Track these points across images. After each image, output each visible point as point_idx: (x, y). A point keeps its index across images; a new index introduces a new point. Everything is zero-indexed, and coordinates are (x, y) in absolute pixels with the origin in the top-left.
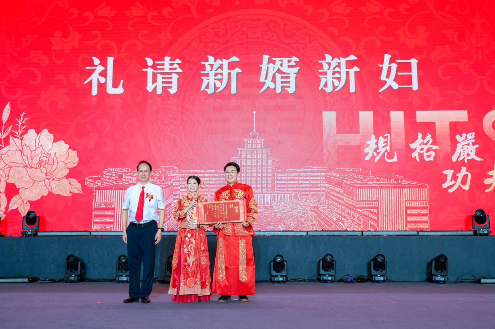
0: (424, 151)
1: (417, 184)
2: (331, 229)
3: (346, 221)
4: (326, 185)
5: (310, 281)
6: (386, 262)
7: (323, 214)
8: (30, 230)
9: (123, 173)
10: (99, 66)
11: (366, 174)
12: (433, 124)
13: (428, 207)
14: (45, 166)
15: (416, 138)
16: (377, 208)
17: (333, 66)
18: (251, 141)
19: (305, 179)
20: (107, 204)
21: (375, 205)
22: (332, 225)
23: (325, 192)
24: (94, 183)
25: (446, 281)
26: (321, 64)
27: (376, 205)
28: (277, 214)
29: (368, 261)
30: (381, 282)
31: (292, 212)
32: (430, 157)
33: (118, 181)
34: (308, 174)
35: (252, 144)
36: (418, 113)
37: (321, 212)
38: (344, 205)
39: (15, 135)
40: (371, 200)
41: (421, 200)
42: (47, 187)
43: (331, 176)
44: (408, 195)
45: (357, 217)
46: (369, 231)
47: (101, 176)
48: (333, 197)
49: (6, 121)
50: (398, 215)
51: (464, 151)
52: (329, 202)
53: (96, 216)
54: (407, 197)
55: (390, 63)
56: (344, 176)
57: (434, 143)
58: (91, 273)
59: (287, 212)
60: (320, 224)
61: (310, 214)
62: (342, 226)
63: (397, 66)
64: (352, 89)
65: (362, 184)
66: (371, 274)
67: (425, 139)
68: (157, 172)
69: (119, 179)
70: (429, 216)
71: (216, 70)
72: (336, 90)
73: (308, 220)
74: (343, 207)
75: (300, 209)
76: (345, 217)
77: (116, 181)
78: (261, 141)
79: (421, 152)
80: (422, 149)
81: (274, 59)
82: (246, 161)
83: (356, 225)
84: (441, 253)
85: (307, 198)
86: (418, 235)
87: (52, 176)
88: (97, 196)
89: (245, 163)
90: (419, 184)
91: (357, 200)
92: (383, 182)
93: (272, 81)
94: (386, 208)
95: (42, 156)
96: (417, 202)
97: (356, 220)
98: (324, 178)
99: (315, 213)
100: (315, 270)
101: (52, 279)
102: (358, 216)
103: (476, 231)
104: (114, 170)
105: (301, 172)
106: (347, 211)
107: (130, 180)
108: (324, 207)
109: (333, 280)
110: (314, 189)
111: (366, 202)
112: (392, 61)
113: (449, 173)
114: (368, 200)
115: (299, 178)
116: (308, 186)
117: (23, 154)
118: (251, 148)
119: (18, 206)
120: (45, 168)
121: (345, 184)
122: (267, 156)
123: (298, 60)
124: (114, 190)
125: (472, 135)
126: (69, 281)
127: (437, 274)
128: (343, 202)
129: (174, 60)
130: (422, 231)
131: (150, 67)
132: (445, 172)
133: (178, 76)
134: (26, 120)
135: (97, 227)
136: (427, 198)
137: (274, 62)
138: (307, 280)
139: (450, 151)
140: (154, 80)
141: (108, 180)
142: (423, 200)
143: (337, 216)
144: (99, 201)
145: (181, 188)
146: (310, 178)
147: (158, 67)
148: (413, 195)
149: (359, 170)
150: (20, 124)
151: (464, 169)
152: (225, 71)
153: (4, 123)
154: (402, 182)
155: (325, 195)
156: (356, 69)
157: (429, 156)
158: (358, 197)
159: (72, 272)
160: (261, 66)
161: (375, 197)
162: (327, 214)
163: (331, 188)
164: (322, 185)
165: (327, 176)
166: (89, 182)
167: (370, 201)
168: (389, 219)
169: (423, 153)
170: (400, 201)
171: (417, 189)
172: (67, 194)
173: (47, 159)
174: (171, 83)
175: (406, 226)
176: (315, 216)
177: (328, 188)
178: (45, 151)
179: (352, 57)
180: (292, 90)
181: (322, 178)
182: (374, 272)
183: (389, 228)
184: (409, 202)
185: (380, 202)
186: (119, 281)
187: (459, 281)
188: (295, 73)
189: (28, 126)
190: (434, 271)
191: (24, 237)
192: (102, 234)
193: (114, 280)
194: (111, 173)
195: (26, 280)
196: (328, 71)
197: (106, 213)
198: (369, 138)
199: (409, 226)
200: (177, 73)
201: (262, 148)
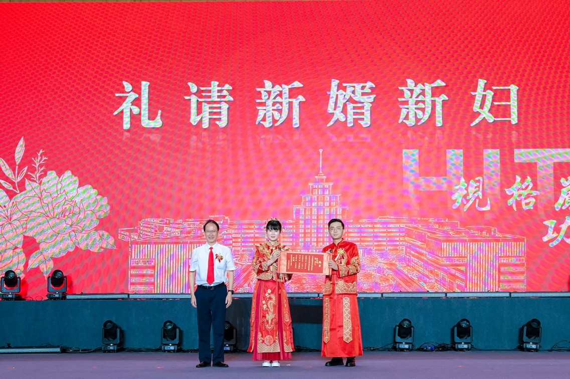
0: (523, 198)
1: (513, 237)
2: (411, 290)
3: (429, 281)
4: (406, 239)
5: (384, 350)
6: (471, 328)
7: (402, 273)
8: (57, 293)
9: (163, 224)
10: (132, 92)
11: (453, 226)
12: (534, 165)
13: (525, 264)
14: (69, 216)
15: (513, 183)
16: (465, 265)
17: (415, 94)
18: (316, 186)
19: (381, 230)
20: (145, 261)
21: (463, 262)
22: (413, 285)
23: (404, 247)
24: (130, 236)
25: (538, 349)
26: (402, 91)
29: (451, 327)
30: (465, 350)
32: (529, 205)
33: (158, 234)
34: (385, 225)
35: (318, 189)
36: (516, 152)
37: (400, 271)
38: (426, 262)
39: (32, 179)
40: (458, 256)
41: (517, 257)
42: (73, 242)
43: (412, 228)
44: (502, 250)
45: (441, 276)
46: (454, 292)
47: (137, 227)
48: (413, 253)
49: (19, 161)
50: (489, 273)
54: (501, 253)
55: (484, 91)
56: (428, 227)
57: (535, 188)
58: (131, 342)
60: (398, 285)
61: (386, 273)
62: (424, 287)
63: (493, 93)
64: (439, 122)
65: (447, 237)
66: (454, 342)
67: (524, 184)
69: (160, 231)
70: (525, 274)
71: (275, 99)
73: (383, 280)
74: (425, 265)
75: (375, 266)
76: (427, 277)
77: (155, 234)
78: (329, 186)
79: (518, 199)
80: (520, 196)
81: (344, 85)
82: (311, 210)
83: (440, 285)
84: (535, 318)
85: (383, 254)
86: (510, 297)
87: (78, 227)
88: (133, 252)
89: (309, 212)
90: (516, 237)
91: (442, 256)
92: (473, 235)
93: (342, 112)
94: (477, 265)
95: (65, 204)
96: (513, 259)
97: (440, 279)
98: (404, 230)
99: (392, 271)
100: (391, 338)
101: (85, 350)
102: (443, 275)
104: (153, 220)
105: (376, 223)
106: (430, 269)
107: (173, 233)
108: (403, 264)
109: (411, 349)
110: (392, 244)
111: (453, 259)
112: (487, 87)
115: (374, 230)
116: (385, 239)
117: (42, 202)
118: (316, 194)
119: (39, 264)
120: (69, 219)
121: (428, 237)
122: (336, 203)
123: (373, 86)
124: (153, 244)
126: (108, 351)
127: (528, 341)
128: (425, 258)
129: (223, 86)
130: (516, 292)
131: (195, 94)
133: (228, 106)
134: (45, 160)
135: (134, 289)
136: (525, 254)
137: (345, 89)
138: (381, 349)
139: (553, 197)
140: (199, 111)
141: (146, 233)
142: (520, 256)
143: (418, 274)
144: (136, 258)
145: (233, 242)
146: (387, 230)
147: (204, 94)
148: (508, 250)
149: (445, 220)
150: (38, 165)
151: (568, 219)
152: (285, 100)
153: (17, 164)
154: (495, 235)
155: (404, 250)
156: (444, 97)
157: (527, 204)
158: (444, 253)
159: (110, 340)
160: (329, 93)
161: (464, 252)
162: (406, 273)
163: (412, 242)
164: (401, 238)
165: (407, 228)
166: (123, 235)
167: (456, 257)
168: (479, 278)
169: (521, 200)
170: (492, 257)
171: (513, 243)
172: (98, 250)
173: (72, 208)
174: (220, 114)
175: (499, 287)
176: (392, 275)
177: (408, 243)
178: (69, 197)
179: (439, 83)
180: (366, 121)
181: (401, 230)
182: (457, 339)
183: (479, 289)
184: (502, 258)
185: (468, 258)
186: (165, 351)
187: (556, 349)
188: (370, 103)
189: (48, 166)
190: (525, 338)
191: (50, 301)
192: (142, 296)
193: (159, 350)
194: (149, 224)
195: (58, 350)
196: (410, 100)
197: (145, 272)
198: (457, 182)
199: (502, 287)
200: (227, 102)
201: (329, 194)
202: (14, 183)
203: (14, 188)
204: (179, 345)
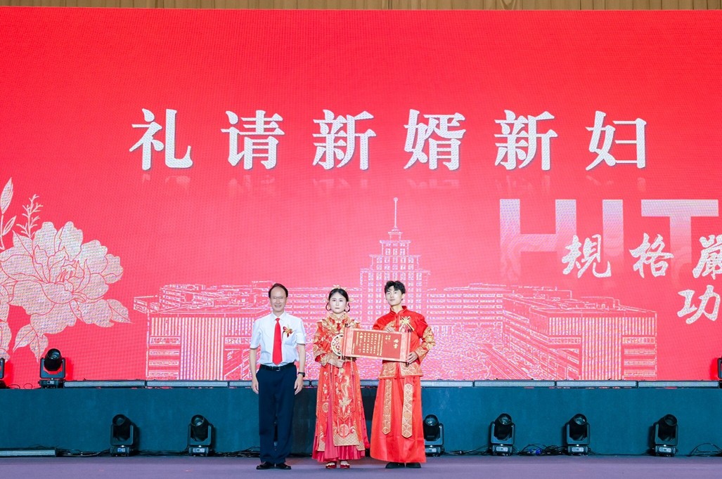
0: (652, 261)
1: (640, 311)
2: (510, 377)
3: (533, 367)
4: (504, 312)
5: (477, 453)
6: (588, 426)
7: (499, 356)
8: (52, 379)
9: (192, 291)
10: (153, 123)
11: (564, 296)
12: (667, 219)
13: (656, 345)
14: (70, 280)
15: (640, 242)
16: (579, 347)
17: (516, 129)
18: (390, 244)
19: (472, 302)
20: (168, 339)
21: (576, 342)
22: (512, 371)
23: (502, 323)
24: (148, 307)
25: (674, 453)
26: (499, 125)
27: (578, 343)
29: (563, 425)
30: (580, 454)
31: (451, 352)
32: (660, 271)
33: (185, 304)
34: (477, 296)
35: (392, 248)
36: (643, 202)
37: (495, 353)
38: (530, 343)
39: (22, 232)
40: (570, 334)
41: (645, 336)
42: (74, 313)
43: (510, 298)
44: (627, 327)
45: (549, 360)
46: (566, 381)
47: (158, 295)
48: (513, 330)
49: (6, 209)
50: (610, 357)
51: (711, 261)
52: (507, 338)
53: (152, 358)
54: (625, 331)
55: (604, 125)
56: (531, 298)
57: (666, 250)
58: (147, 443)
60: (494, 371)
61: (478, 356)
62: (526, 373)
63: (614, 129)
64: (546, 165)
65: (557, 311)
66: (566, 443)
67: (654, 243)
68: (246, 291)
69: (187, 301)
70: (656, 358)
71: (337, 133)
72: (521, 167)
73: (475, 365)
74: (528, 346)
75: (464, 347)
76: (531, 361)
77: (182, 304)
78: (406, 245)
79: (647, 262)
80: (649, 258)
81: (426, 116)
82: (383, 274)
83: (547, 371)
84: (669, 413)
85: (474, 332)
86: (637, 387)
87: (82, 295)
88: (153, 327)
89: (381, 278)
90: (643, 311)
91: (550, 334)
92: (590, 308)
93: (423, 151)
94: (593, 347)
95: (65, 264)
96: (640, 338)
97: (548, 365)
98: (501, 301)
99: (486, 353)
100: (485, 438)
101: (88, 452)
102: (551, 359)
104: (179, 287)
105: (466, 292)
106: (534, 352)
107: (204, 303)
108: (500, 345)
109: (511, 453)
110: (486, 318)
111: (564, 338)
112: (607, 122)
113: (688, 294)
115: (463, 301)
116: (477, 313)
117: (34, 262)
118: (390, 254)
119: (29, 342)
120: (70, 284)
121: (532, 310)
122: (414, 266)
123: (463, 118)
124: (179, 317)
126: (117, 454)
127: (662, 444)
128: (528, 337)
129: (271, 116)
130: (644, 381)
131: (235, 126)
132: (682, 293)
133: (277, 142)
134: (38, 209)
135: (153, 374)
136: (655, 332)
137: (426, 122)
138: (472, 453)
139: (690, 261)
140: (241, 148)
141: (169, 303)
142: (648, 336)
143: (520, 358)
144: (156, 335)
146: (479, 301)
147: (246, 126)
148: (633, 328)
149: (553, 289)
150: (30, 214)
151: (710, 288)
152: (351, 134)
153: (3, 213)
154: (618, 308)
155: (502, 327)
156: (552, 133)
157: (658, 269)
158: (552, 330)
159: (121, 440)
160: (406, 126)
161: (577, 330)
162: (504, 356)
163: (512, 316)
164: (497, 311)
165: (506, 299)
166: (140, 304)
167: (568, 336)
168: (596, 363)
169: (650, 264)
170: (613, 337)
171: (640, 318)
172: (106, 324)
173: (73, 269)
174: (266, 151)
175: (622, 374)
176: (486, 359)
177: (507, 317)
178: (70, 257)
179: (546, 116)
180: (453, 165)
181: (497, 301)
182: (570, 440)
183: (597, 377)
184: (626, 338)
185: (583, 337)
186: (193, 454)
187: (695, 454)
188: (458, 140)
189: (43, 217)
190: (657, 440)
191: (43, 389)
192: (164, 384)
193: (185, 453)
194: (174, 292)
195: (52, 452)
196: (509, 137)
197: (167, 353)
198: (570, 241)
199: (626, 374)
200: (276, 137)
201: (406, 254)
204: (212, 446)
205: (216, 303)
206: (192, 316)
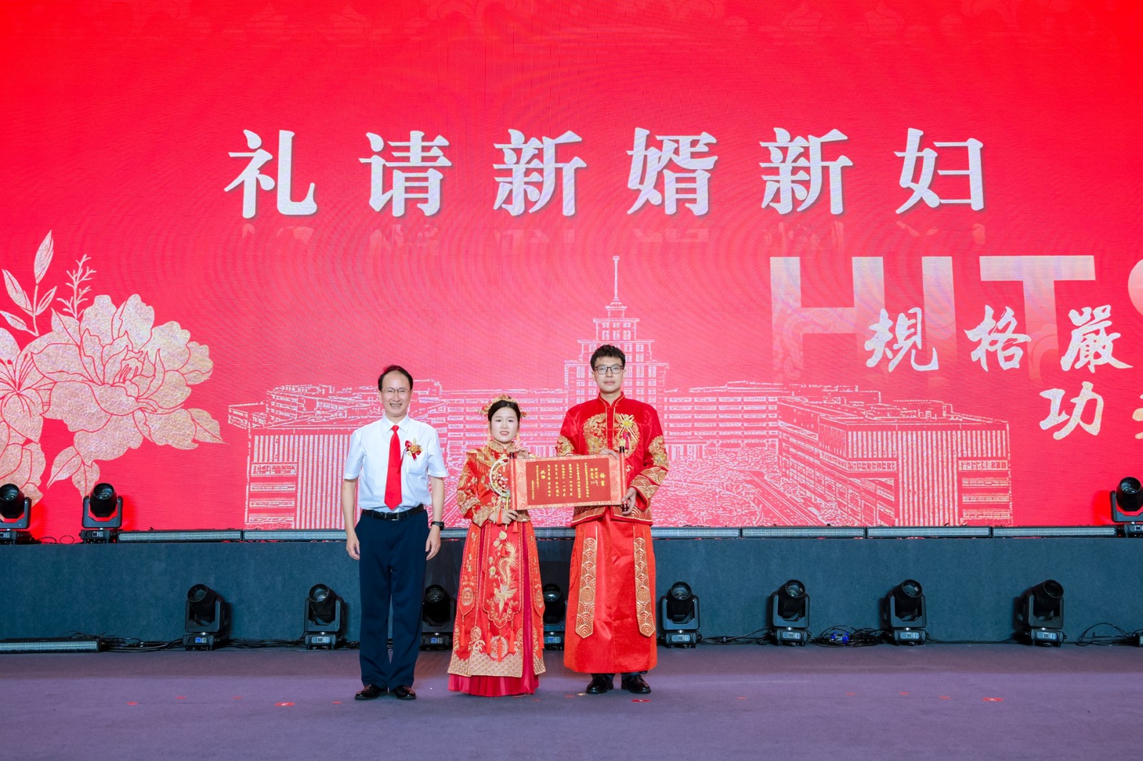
0: (999, 346)
1: (984, 421)
2: (792, 522)
3: (825, 505)
4: (780, 423)
5: (749, 641)
6: (922, 598)
7: (774, 489)
8: (101, 529)
9: (316, 396)
10: (261, 150)
11: (870, 399)
12: (1018, 285)
13: (1009, 472)
14: (133, 381)
15: (980, 318)
16: (894, 475)
17: (792, 154)
18: (608, 324)
19: (732, 409)
20: (279, 467)
21: (890, 468)
22: (795, 513)
23: (777, 440)
24: (250, 420)
25: (1061, 640)
26: (767, 150)
27: (892, 470)
28: (669, 488)
29: (882, 594)
30: (913, 643)
31: (702, 484)
32: (1011, 361)
33: (305, 414)
34: (739, 399)
35: (612, 329)
36: (983, 259)
37: (769, 485)
38: (820, 469)
39: (65, 310)
40: (880, 456)
41: (992, 458)
42: (138, 429)
43: (790, 403)
44: (964, 445)
45: (849, 495)
46: (879, 527)
47: (265, 402)
48: (794, 451)
49: (42, 276)
50: (941, 490)
51: (1088, 346)
52: (785, 462)
53: (253, 495)
54: (962, 451)
55: (921, 149)
56: (821, 403)
57: (1021, 329)
58: (246, 628)
59: (691, 485)
60: (767, 512)
61: (743, 490)
62: (815, 515)
63: (935, 154)
64: (836, 207)
65: (859, 421)
66: (890, 625)
67: (1001, 320)
69: (308, 410)
70: (1010, 492)
71: (529, 162)
72: (799, 209)
73: (738, 503)
74: (818, 474)
75: (722, 477)
76: (822, 496)
77: (299, 414)
78: (632, 325)
79: (992, 349)
80: (993, 343)
81: (659, 138)
83: (847, 513)
84: (1052, 578)
85: (736, 453)
86: (991, 536)
87: (151, 402)
88: (256, 449)
90: (989, 420)
91: (850, 456)
92: (908, 417)
93: (655, 187)
94: (915, 475)
95: (127, 357)
96: (985, 462)
97: (847, 502)
98: (776, 407)
99: (755, 486)
100: (762, 616)
101: (152, 642)
102: (852, 494)
103: (1123, 526)
104: (296, 389)
105: (722, 394)
106: (827, 482)
107: (333, 412)
108: (776, 472)
109: (805, 640)
110: (753, 433)
111: (871, 462)
112: (924, 143)
114: (875, 457)
115: (718, 408)
116: (739, 424)
117: (82, 353)
119: (72, 473)
120: (134, 386)
121: (821, 419)
122: (645, 356)
123: (713, 140)
124: (294, 435)
125: (1104, 311)
126: (195, 646)
127: (1038, 625)
128: (817, 462)
129: (432, 139)
130: (1002, 527)
131: (378, 154)
132: (1045, 394)
133: (440, 176)
134: (90, 275)
135: (256, 520)
136: (1007, 452)
137: (659, 145)
138: (742, 640)
139: (1056, 347)
140: (387, 185)
141: (281, 413)
142: (997, 458)
143: (805, 492)
144: (261, 461)
145: (449, 430)
146: (742, 408)
147: (396, 154)
148: (974, 446)
149: (853, 388)
150: (76, 283)
151: (1087, 386)
152: (550, 164)
153: (37, 282)
154: (950, 417)
155: (777, 446)
156: (844, 161)
157: (1009, 359)
158: (853, 451)
159: (201, 625)
160: (629, 153)
161: (890, 449)
162: (782, 489)
163: (791, 430)
164: (770, 423)
165: (782, 404)
166: (237, 416)
167: (877, 459)
168: (921, 500)
169: (996, 350)
170: (945, 460)
171: (984, 432)
172: (186, 445)
173: (139, 365)
174: (425, 190)
175: (961, 515)
176: (753, 494)
177: (784, 431)
178: (134, 346)
179: (835, 135)
180: (700, 207)
181: (770, 408)
183: (922, 520)
184: (965, 462)
185: (900, 461)
186: (312, 646)
188: (706, 170)
189: (95, 288)
190: (1032, 619)
191: (86, 545)
192: (269, 536)
193: (299, 644)
194: (288, 396)
195: (94, 645)
196: (782, 166)
197: (278, 488)
198: (875, 317)
199: (967, 515)
200: (440, 169)
201: (632, 339)
202: (31, 318)
203: (30, 326)
204: (339, 634)
205: (351, 412)
206: (314, 433)
